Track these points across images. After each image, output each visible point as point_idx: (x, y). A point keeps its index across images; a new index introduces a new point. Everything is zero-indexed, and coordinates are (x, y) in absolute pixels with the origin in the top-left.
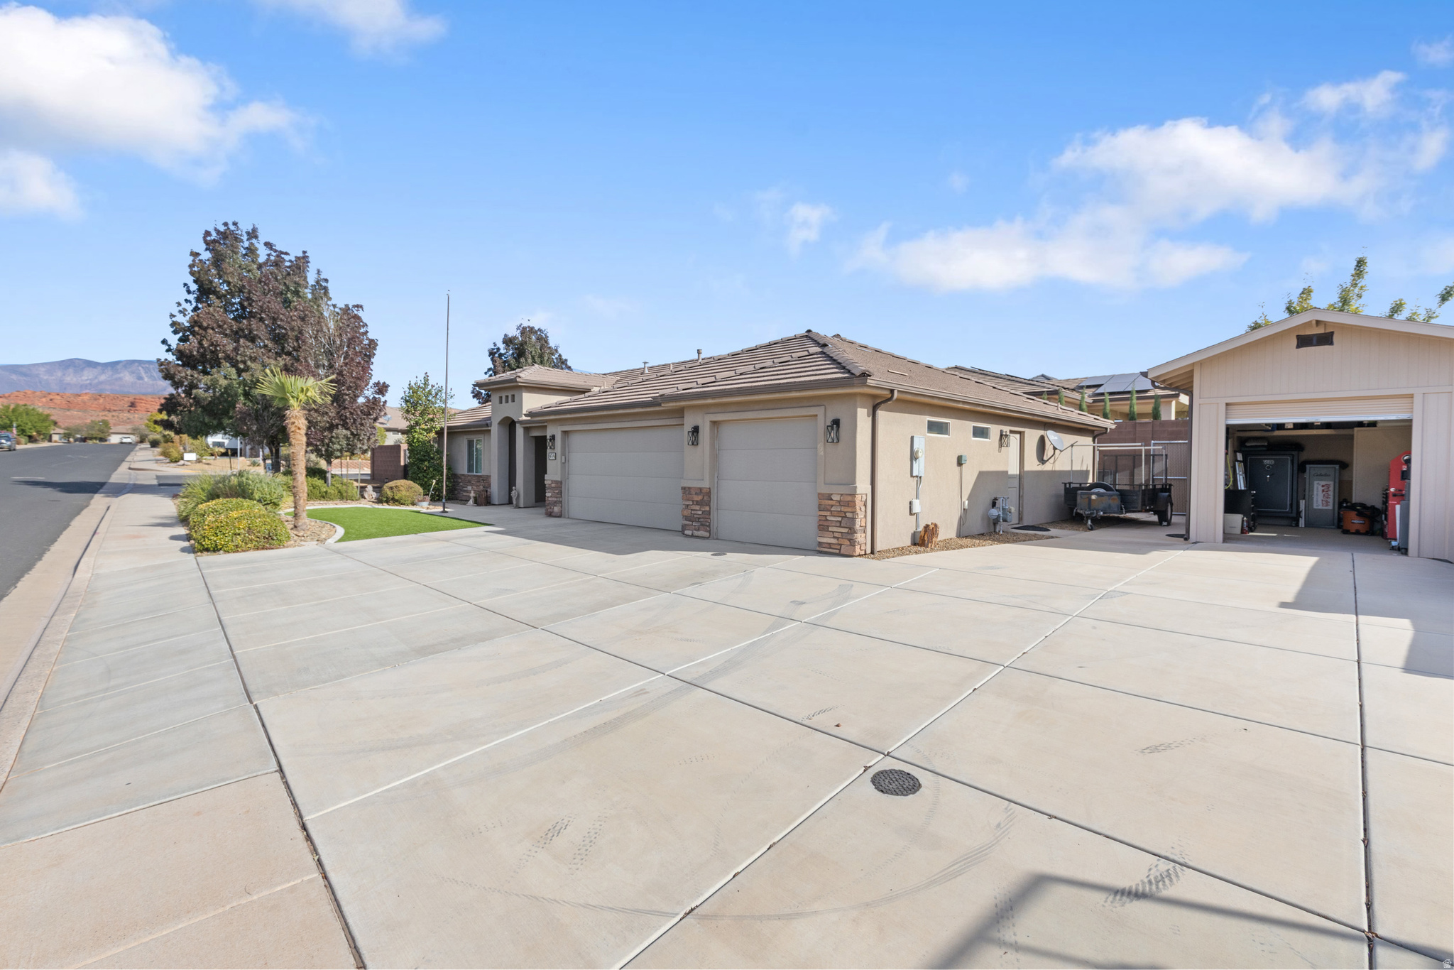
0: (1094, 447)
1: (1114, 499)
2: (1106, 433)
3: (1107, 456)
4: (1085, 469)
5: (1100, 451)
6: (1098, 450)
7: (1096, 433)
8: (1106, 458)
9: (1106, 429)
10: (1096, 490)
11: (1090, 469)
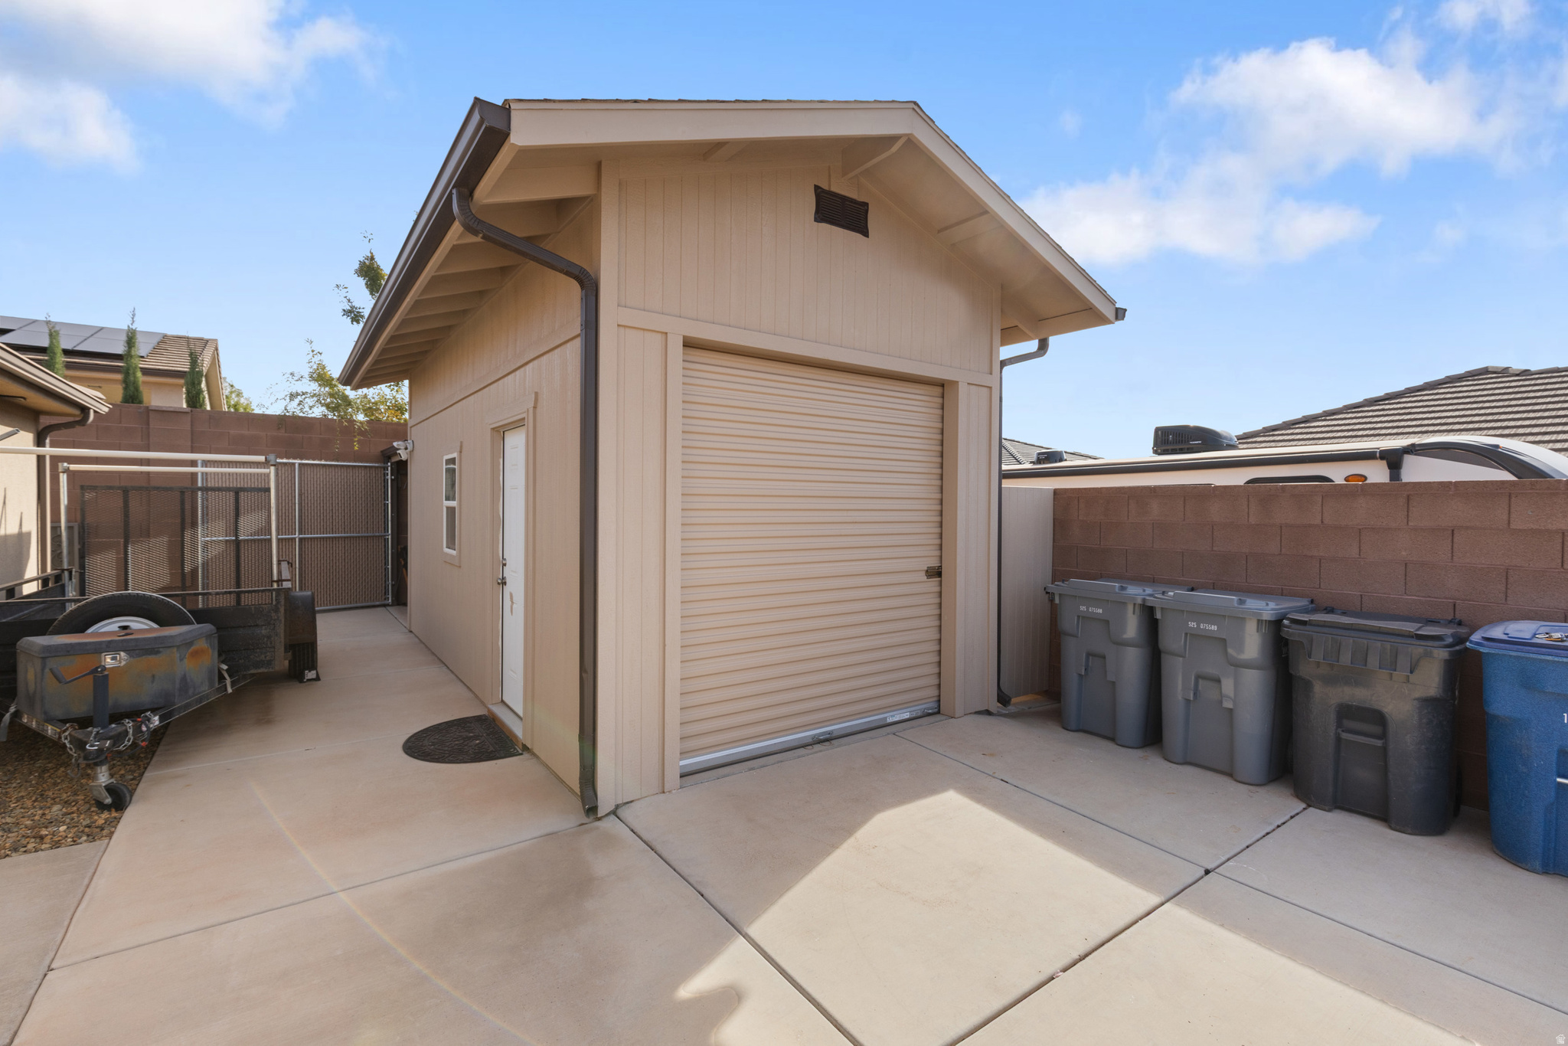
0: (40, 459)
1: (196, 654)
2: (83, 421)
3: (94, 488)
4: (12, 529)
5: (72, 476)
6: (67, 471)
7: (45, 421)
8: (88, 496)
9: (84, 410)
10: (110, 627)
11: (31, 526)
